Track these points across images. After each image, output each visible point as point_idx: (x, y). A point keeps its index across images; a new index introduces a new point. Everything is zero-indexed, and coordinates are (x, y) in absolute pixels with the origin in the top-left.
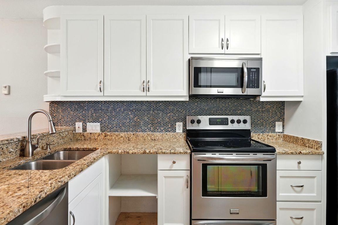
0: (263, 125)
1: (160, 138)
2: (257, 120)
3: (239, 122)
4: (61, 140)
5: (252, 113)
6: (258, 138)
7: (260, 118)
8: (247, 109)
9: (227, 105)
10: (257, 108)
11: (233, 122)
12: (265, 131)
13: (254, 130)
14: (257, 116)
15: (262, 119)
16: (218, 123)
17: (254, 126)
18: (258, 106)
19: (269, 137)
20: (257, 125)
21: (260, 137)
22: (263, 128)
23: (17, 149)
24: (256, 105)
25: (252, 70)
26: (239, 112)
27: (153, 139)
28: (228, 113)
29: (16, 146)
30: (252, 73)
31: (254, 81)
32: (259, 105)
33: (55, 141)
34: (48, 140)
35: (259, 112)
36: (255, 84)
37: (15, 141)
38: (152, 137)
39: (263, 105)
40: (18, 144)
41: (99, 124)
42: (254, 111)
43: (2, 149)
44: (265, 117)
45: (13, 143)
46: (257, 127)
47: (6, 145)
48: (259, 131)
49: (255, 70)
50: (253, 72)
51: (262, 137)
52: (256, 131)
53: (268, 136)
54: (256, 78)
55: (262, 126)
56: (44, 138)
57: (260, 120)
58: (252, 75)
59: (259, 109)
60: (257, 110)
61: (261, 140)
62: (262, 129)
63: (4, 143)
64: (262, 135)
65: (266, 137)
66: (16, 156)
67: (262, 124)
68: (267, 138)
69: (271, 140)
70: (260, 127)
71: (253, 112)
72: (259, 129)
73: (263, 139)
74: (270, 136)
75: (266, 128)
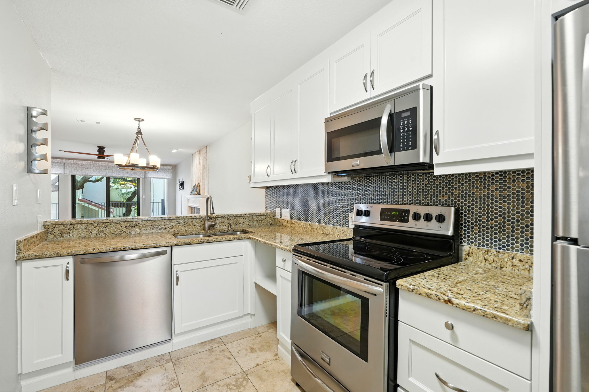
0: (504, 230)
1: (331, 233)
2: (488, 217)
3: (428, 218)
4: (255, 223)
5: (473, 201)
6: (486, 260)
7: (496, 214)
8: (463, 191)
9: (421, 186)
10: (488, 190)
11: (417, 217)
12: (508, 245)
13: (480, 240)
14: (488, 209)
15: (500, 216)
16: (394, 218)
17: (480, 232)
18: (489, 186)
19: (516, 261)
20: (488, 229)
21: (491, 259)
22: (504, 239)
23: (201, 224)
24: (485, 184)
25: (404, 115)
26: (443, 199)
27: (325, 233)
28: (423, 200)
29: (200, 221)
30: (404, 122)
31: (408, 136)
32: (493, 184)
33: (246, 223)
34: (236, 221)
35: (492, 199)
36: (408, 142)
37: (198, 218)
38: (324, 230)
39: (505, 181)
40: (202, 220)
41: (289, 210)
42: (480, 197)
43: (188, 222)
44: (509, 212)
45: (197, 219)
46: (488, 233)
47: (191, 219)
48: (492, 243)
49: (408, 114)
50: (405, 117)
51: (496, 259)
52: (483, 242)
53: (513, 258)
54: (410, 129)
55: (500, 232)
56: (231, 219)
57: (496, 218)
58: (404, 125)
59: (492, 191)
60: (488, 194)
61: (493, 265)
62: (500, 240)
63: (188, 218)
64: (495, 253)
65: (506, 260)
66: (200, 229)
67: (500, 228)
68: (510, 263)
69: (523, 272)
70: (496, 234)
71: (476, 199)
72: (491, 239)
73: (499, 264)
74: (520, 260)
75: (513, 240)
